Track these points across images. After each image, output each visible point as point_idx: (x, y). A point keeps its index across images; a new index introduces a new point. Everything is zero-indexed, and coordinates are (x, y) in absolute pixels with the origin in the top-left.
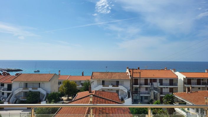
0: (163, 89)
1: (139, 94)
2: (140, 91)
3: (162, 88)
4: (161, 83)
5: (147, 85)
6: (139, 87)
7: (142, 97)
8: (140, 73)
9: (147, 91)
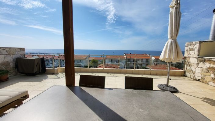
3: (142, 64)
4: (142, 61)
6: (130, 63)
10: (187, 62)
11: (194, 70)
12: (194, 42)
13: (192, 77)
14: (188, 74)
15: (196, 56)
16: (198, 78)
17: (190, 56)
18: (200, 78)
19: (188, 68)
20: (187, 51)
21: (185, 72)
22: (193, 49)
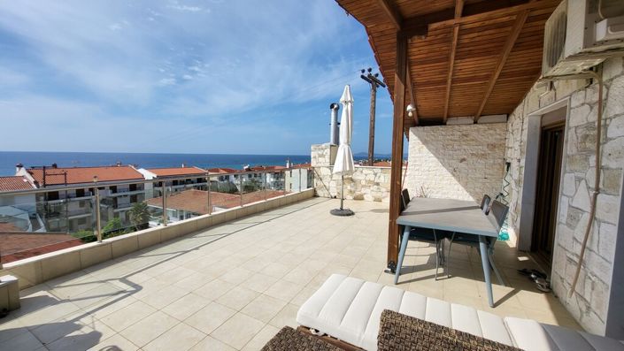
0: (119, 200)
1: (66, 217)
2: (67, 211)
3: (115, 199)
4: (114, 189)
5: (83, 196)
6: (64, 203)
7: (71, 221)
8: (65, 174)
9: (83, 208)
10: (316, 175)
11: (327, 185)
12: (323, 146)
13: (326, 195)
14: (319, 192)
15: (328, 165)
16: (333, 195)
17: (320, 165)
18: (336, 194)
19: (319, 182)
20: (315, 157)
21: (315, 191)
22: (322, 156)
